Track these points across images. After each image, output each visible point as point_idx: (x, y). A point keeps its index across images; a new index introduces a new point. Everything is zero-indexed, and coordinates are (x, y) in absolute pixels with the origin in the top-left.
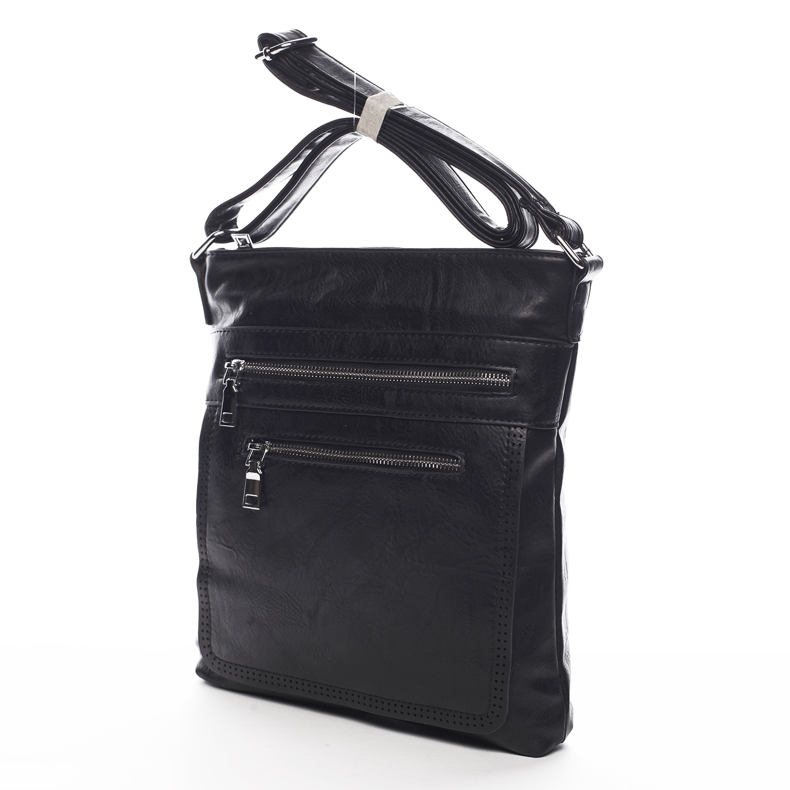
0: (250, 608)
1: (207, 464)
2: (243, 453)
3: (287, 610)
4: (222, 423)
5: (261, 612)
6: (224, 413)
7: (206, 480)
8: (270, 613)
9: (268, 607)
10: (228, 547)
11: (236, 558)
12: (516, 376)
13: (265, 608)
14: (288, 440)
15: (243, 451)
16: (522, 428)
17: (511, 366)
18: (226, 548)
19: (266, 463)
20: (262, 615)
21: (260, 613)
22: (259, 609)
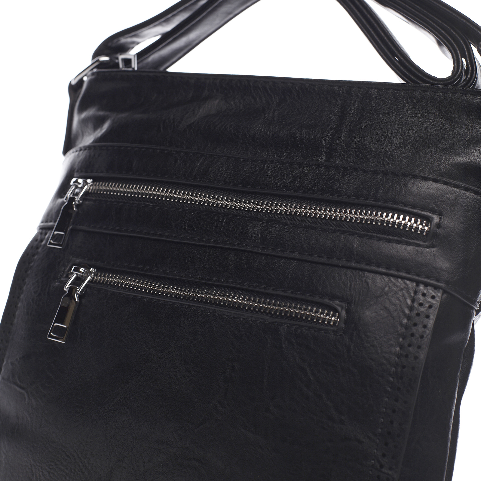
0: (30, 467)
1: (21, 289)
2: (64, 278)
3: (72, 474)
4: (50, 244)
5: (41, 474)
6: (56, 233)
7: (16, 306)
8: (52, 475)
9: (51, 467)
10: (21, 387)
11: (26, 402)
12: (439, 225)
13: (47, 468)
14: (117, 268)
15: (65, 276)
16: (436, 288)
17: (433, 211)
18: (18, 389)
19: (86, 291)
20: (42, 476)
21: (39, 475)
22: (40, 469)
